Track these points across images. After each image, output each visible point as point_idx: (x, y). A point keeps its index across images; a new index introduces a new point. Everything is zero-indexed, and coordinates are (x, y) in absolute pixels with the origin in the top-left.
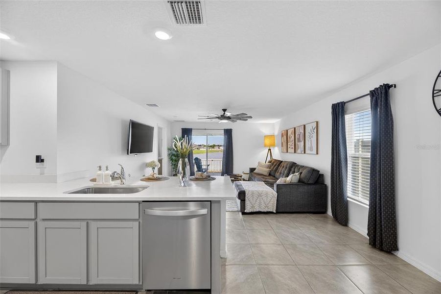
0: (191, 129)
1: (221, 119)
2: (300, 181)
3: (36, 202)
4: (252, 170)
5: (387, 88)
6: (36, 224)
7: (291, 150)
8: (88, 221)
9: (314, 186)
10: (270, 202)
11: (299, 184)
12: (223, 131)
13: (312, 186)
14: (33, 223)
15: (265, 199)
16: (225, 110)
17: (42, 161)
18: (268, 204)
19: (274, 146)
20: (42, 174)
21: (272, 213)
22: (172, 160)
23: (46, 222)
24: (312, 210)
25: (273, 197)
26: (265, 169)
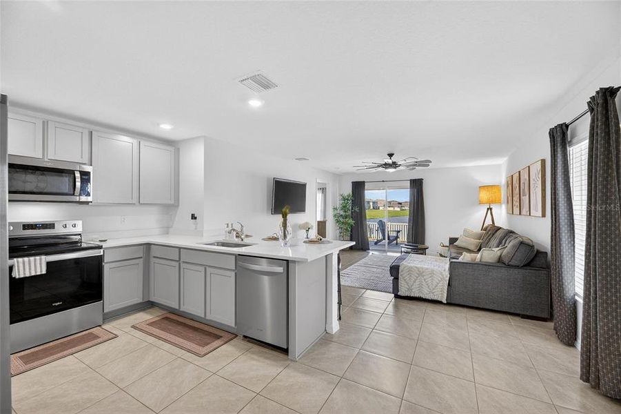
0: (364, 182)
1: (386, 168)
2: (500, 260)
3: (180, 248)
4: (453, 241)
5: (608, 94)
6: (180, 264)
7: (516, 210)
8: (205, 267)
9: (522, 271)
10: (437, 286)
11: (498, 264)
12: (408, 184)
13: (516, 271)
14: (177, 263)
15: (429, 280)
16: (391, 155)
17: (196, 218)
18: (433, 289)
19: (499, 202)
20: (196, 229)
21: (440, 303)
22: (338, 221)
23: (186, 264)
24: (518, 312)
25: (442, 279)
26: (473, 240)
